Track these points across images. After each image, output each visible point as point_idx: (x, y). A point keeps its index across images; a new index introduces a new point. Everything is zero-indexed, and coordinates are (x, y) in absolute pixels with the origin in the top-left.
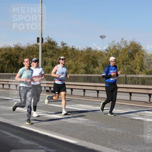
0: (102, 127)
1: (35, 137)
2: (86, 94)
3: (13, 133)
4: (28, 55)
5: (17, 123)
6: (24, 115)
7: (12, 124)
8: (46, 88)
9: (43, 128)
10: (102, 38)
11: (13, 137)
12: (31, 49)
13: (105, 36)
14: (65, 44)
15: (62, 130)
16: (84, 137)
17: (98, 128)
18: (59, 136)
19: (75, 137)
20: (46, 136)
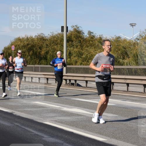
0: (133, 124)
1: (60, 134)
2: (114, 87)
3: (36, 129)
4: (52, 45)
5: (40, 118)
6: (47, 110)
7: (34, 120)
8: (71, 81)
9: (68, 125)
10: (132, 26)
11: (36, 134)
12: (55, 39)
13: (135, 24)
14: (92, 33)
15: (89, 126)
16: (113, 135)
17: (129, 125)
18: (86, 133)
19: (103, 135)
20: (72, 133)
